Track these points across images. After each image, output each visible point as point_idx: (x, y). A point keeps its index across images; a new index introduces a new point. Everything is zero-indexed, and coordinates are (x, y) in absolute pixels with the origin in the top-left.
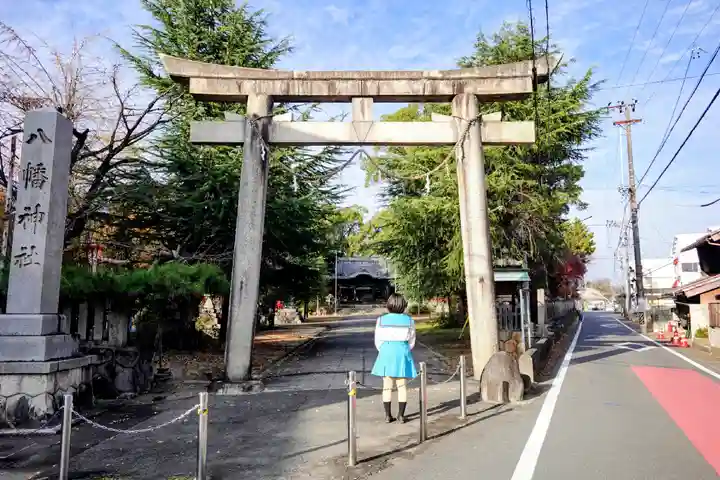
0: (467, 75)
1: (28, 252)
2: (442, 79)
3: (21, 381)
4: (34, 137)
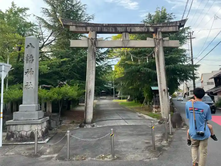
0: (158, 25)
1: (29, 84)
2: (151, 27)
3: (31, 126)
4: (28, 46)
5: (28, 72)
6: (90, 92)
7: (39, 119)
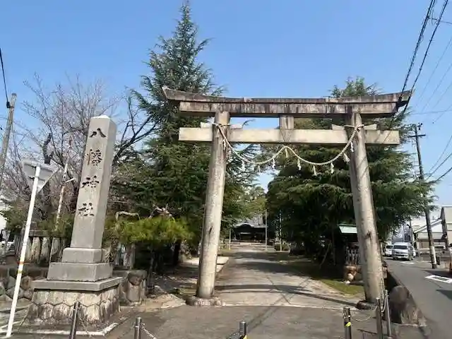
0: (354, 101)
1: (87, 207)
2: (338, 104)
3: (79, 295)
4: (95, 133)
5: (88, 183)
6: (211, 229)
7: (99, 280)
